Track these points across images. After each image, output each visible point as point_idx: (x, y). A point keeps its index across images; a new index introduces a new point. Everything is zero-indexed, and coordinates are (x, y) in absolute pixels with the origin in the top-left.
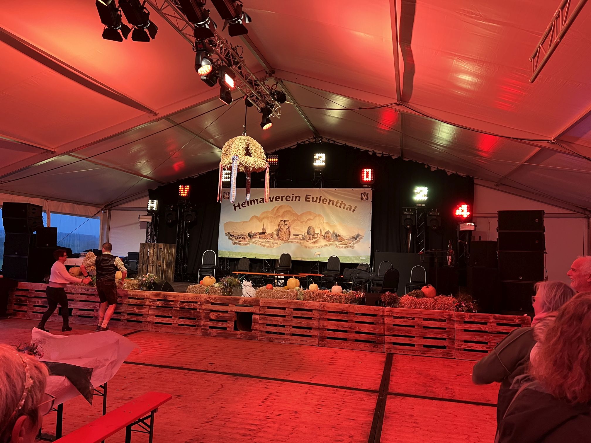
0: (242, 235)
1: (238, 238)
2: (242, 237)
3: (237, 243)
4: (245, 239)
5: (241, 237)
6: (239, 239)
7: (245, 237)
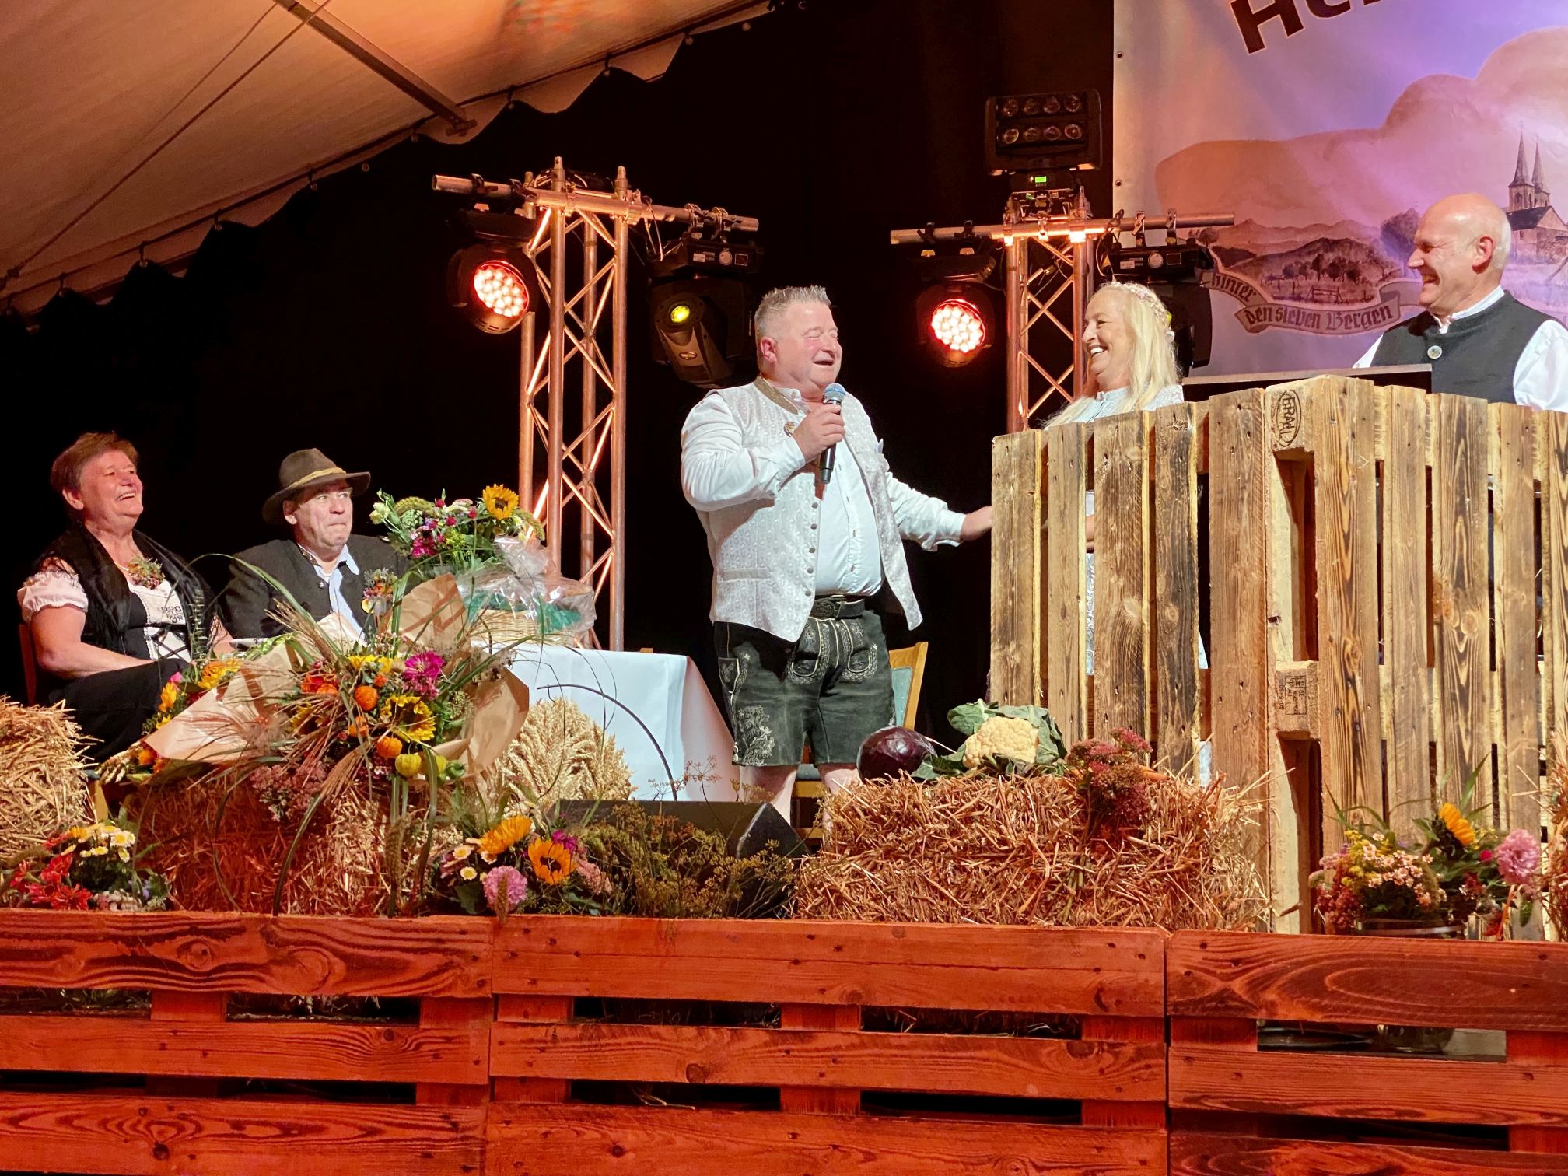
0: (1330, 244)
1: (1288, 274)
2: (1330, 257)
3: (1282, 316)
4: (1353, 275)
5: (1316, 265)
6: (1302, 281)
7: (1361, 257)
